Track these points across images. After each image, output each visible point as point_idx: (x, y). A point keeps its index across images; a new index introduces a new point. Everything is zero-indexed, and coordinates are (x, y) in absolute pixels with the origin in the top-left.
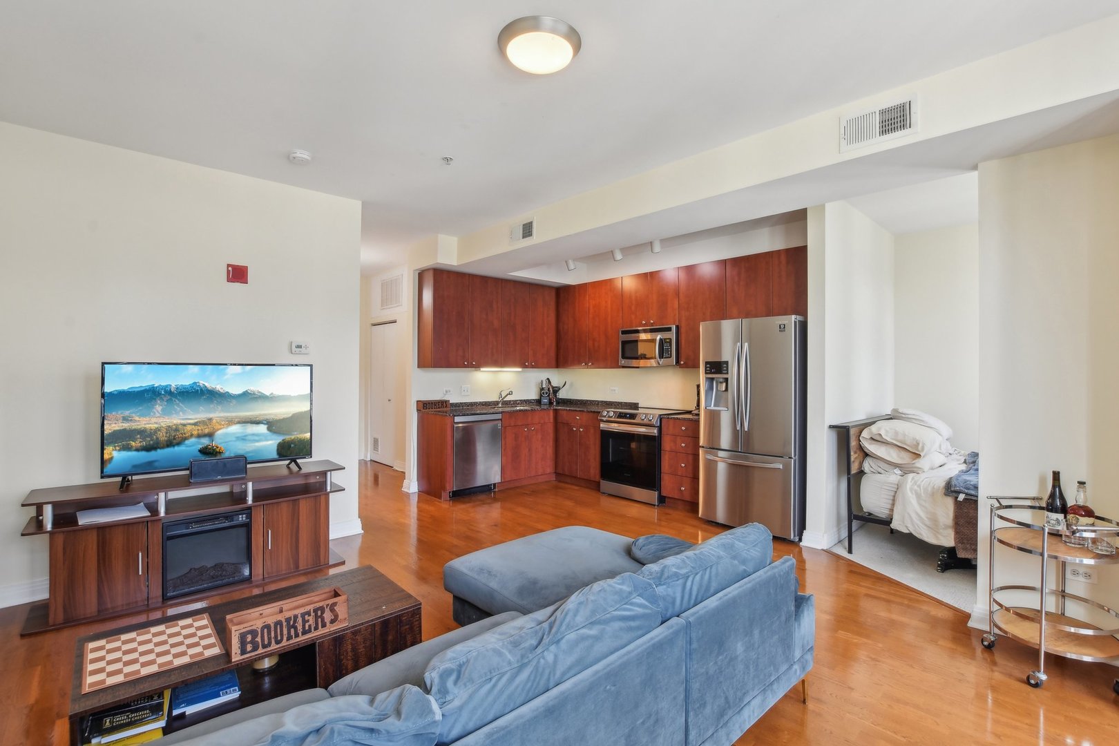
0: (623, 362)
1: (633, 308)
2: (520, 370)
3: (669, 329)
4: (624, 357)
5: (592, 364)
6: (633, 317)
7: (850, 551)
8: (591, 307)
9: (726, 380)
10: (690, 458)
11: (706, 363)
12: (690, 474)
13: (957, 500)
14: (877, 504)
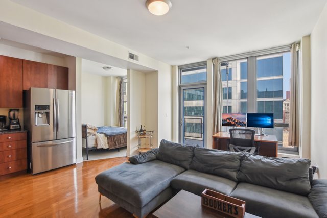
7: (87, 159)
9: (47, 113)
10: (14, 151)
11: (36, 106)
12: (15, 159)
13: (108, 137)
14: (91, 144)
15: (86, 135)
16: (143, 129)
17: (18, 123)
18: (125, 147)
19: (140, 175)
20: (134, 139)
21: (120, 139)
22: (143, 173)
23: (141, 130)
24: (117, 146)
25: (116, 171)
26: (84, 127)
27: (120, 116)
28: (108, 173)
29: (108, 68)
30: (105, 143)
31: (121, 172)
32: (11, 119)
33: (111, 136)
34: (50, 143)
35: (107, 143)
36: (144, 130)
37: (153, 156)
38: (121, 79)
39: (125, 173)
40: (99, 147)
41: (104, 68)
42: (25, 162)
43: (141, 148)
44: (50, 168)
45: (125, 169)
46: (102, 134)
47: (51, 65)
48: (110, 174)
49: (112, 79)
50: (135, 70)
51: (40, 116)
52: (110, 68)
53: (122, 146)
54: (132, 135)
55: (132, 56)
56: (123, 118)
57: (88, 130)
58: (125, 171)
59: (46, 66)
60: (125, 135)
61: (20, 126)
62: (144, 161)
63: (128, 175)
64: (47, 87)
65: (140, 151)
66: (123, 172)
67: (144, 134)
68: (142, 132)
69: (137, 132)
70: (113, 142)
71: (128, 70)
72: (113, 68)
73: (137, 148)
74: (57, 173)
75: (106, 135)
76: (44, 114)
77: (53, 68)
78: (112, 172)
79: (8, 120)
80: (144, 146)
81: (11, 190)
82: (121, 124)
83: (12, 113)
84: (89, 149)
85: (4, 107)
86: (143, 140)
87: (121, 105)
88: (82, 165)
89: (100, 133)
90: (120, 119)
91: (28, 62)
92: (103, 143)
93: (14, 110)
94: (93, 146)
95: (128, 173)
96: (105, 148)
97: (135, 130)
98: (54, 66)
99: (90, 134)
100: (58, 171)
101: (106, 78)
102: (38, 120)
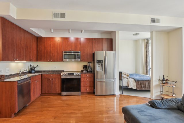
0: (64, 60)
1: (67, 46)
2: (25, 62)
3: (79, 52)
4: (64, 59)
5: (52, 60)
6: (67, 48)
7: (122, 94)
8: (52, 44)
9: (102, 64)
10: (89, 82)
11: (97, 60)
12: (89, 86)
13: (136, 81)
14: (125, 84)
15: (122, 78)
16: (166, 78)
17: (91, 69)
18: (149, 91)
19: (157, 120)
20: (157, 86)
21: (145, 84)
22: (160, 118)
23: (164, 80)
24: (143, 89)
25: (136, 109)
26: (121, 73)
27: (147, 67)
28: (130, 108)
29: (137, 34)
30: (134, 85)
31: (141, 111)
32: (89, 67)
33: (138, 81)
34: (104, 80)
35: (135, 85)
36: (167, 80)
37: (174, 105)
38: (147, 40)
39: (143, 113)
40: (130, 87)
41: (134, 35)
42: (93, 88)
43: (162, 94)
44: (104, 94)
45: (144, 109)
46: (132, 79)
47: (104, 38)
48: (132, 109)
49: (140, 41)
50: (156, 31)
51: (99, 66)
52: (138, 34)
53: (147, 89)
54: (155, 83)
55: (153, 21)
56: (149, 69)
57: (123, 75)
58: (144, 111)
59: (102, 39)
60: (149, 81)
61: (92, 71)
62: (163, 107)
63: (145, 115)
64: (102, 50)
65: (163, 96)
66: (142, 111)
67: (167, 83)
68: (164, 81)
69: (160, 80)
70: (140, 85)
71: (152, 32)
72: (140, 33)
73: (159, 94)
74: (105, 97)
75: (135, 80)
76: (101, 65)
77: (105, 40)
78: (133, 109)
79: (87, 67)
80: (167, 93)
81: (87, 100)
82: (147, 73)
83: (89, 64)
84: (123, 87)
85: (86, 61)
86: (166, 88)
87: (148, 59)
88: (119, 96)
89: (131, 78)
90: (146, 70)
91: (95, 39)
92: (133, 85)
93: (90, 63)
94: (126, 86)
95: (145, 113)
96: (134, 88)
97: (158, 79)
98: (106, 39)
99: (125, 78)
100: (106, 96)
101: (136, 41)
102: (98, 68)
